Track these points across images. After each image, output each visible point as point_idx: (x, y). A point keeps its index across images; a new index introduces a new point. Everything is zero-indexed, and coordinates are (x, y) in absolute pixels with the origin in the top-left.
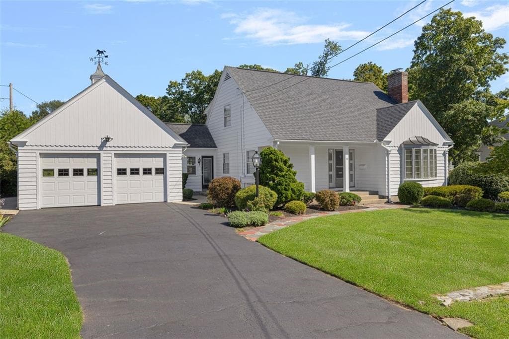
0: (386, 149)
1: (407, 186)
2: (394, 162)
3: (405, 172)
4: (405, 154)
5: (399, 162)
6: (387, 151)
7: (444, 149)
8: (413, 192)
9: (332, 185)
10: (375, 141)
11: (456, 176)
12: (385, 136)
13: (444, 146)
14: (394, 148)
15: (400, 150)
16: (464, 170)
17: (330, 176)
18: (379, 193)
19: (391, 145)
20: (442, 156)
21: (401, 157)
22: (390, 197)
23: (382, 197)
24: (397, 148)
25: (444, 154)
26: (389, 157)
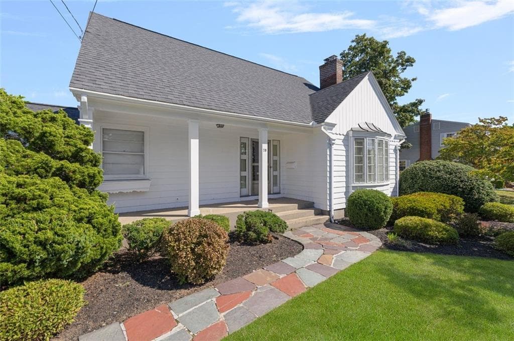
0: (328, 136)
1: (366, 198)
2: (339, 157)
3: (353, 173)
4: (353, 146)
5: (344, 158)
6: (330, 139)
7: (395, 144)
8: (377, 209)
9: (245, 191)
10: (311, 124)
11: (412, 178)
12: (327, 116)
13: (396, 140)
14: (339, 137)
15: (346, 141)
16: (424, 171)
17: (243, 179)
18: (315, 206)
19: (334, 130)
20: (393, 152)
21: (347, 151)
22: (333, 213)
23: (320, 212)
24: (342, 137)
25: (395, 150)
26: (333, 149)
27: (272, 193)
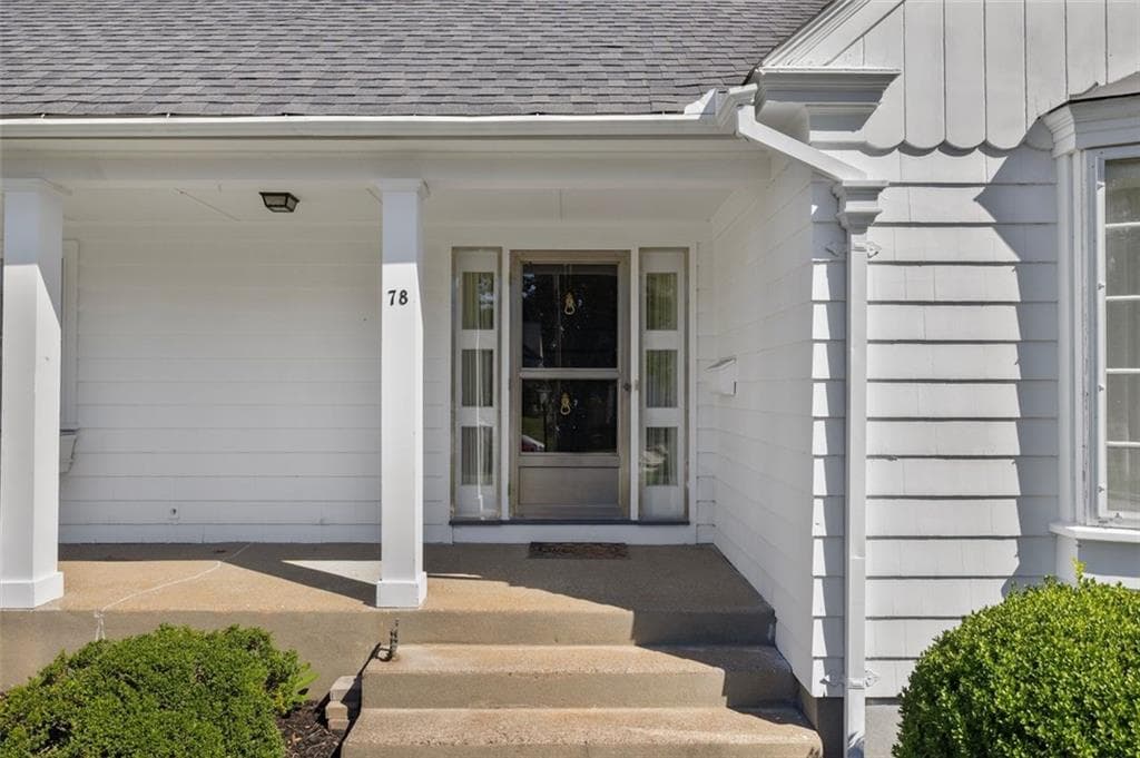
26: (856, 259)
27: (634, 516)
